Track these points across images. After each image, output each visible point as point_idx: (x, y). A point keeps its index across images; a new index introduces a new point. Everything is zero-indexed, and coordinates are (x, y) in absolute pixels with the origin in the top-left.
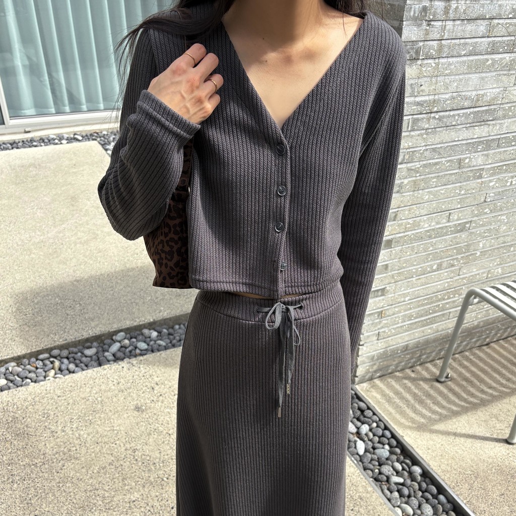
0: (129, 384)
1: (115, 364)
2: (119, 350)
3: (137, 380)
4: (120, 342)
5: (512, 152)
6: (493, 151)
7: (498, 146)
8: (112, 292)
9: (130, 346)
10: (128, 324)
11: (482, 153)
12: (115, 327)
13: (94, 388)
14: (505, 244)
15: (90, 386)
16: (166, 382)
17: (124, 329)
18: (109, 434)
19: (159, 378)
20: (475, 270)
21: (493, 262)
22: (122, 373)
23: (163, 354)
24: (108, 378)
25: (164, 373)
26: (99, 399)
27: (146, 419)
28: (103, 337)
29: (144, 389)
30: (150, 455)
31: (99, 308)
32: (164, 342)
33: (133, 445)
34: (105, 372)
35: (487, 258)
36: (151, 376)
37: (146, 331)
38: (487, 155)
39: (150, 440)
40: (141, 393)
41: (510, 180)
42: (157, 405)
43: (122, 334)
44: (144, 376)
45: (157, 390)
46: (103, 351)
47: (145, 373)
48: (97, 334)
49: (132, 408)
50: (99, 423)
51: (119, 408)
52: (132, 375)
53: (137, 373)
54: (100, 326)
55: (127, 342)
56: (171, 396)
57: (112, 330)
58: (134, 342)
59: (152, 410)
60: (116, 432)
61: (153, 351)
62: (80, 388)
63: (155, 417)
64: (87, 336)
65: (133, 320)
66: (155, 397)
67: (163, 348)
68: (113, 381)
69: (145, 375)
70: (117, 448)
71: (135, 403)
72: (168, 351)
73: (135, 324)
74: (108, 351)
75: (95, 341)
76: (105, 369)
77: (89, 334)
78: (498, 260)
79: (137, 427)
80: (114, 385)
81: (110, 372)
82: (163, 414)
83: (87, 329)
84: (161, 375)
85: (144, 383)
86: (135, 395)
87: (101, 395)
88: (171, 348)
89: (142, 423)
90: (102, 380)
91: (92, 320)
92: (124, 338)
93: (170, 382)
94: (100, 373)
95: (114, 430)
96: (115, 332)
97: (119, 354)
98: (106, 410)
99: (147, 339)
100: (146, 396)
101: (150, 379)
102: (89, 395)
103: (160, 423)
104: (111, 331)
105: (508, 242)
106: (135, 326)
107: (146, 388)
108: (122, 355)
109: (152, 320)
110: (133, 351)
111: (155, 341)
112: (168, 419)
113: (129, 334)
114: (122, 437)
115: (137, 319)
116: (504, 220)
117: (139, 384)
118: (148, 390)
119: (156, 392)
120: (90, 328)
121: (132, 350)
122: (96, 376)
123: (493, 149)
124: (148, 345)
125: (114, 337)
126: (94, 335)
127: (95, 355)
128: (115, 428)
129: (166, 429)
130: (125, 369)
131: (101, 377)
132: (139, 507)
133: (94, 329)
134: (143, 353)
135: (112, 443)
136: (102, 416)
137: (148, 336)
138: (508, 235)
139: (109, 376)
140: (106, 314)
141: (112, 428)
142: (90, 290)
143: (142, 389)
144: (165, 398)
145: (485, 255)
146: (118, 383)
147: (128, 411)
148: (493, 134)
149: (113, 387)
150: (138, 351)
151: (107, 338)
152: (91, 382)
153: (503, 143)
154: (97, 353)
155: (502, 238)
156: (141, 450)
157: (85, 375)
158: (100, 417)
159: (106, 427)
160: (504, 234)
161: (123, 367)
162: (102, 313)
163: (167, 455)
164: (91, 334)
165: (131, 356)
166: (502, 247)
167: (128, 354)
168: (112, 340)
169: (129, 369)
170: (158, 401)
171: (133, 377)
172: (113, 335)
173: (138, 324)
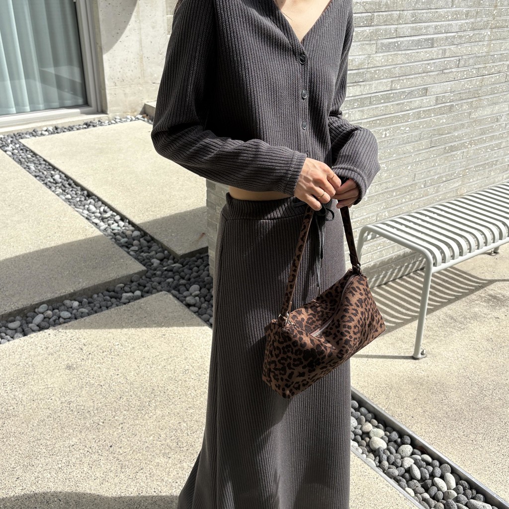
0: (58, 348)
1: (41, 332)
2: (43, 321)
3: (65, 344)
4: (43, 313)
5: (382, 108)
6: (367, 108)
7: (371, 103)
8: (29, 271)
9: (53, 316)
10: (49, 296)
11: (358, 109)
12: (37, 300)
13: (24, 355)
14: (388, 190)
15: (19, 353)
16: (93, 342)
17: (46, 301)
18: (44, 391)
19: (86, 340)
20: (365, 214)
21: (380, 206)
22: (49, 339)
23: (87, 319)
24: (36, 345)
25: (91, 335)
26: (30, 363)
27: (78, 376)
28: (26, 311)
29: (73, 350)
30: (84, 405)
31: (19, 286)
32: (87, 309)
33: (67, 398)
34: (32, 340)
35: (375, 202)
36: (78, 339)
37: (67, 302)
38: (362, 111)
39: (83, 392)
40: (70, 354)
41: (384, 133)
42: (87, 362)
43: (45, 305)
44: (71, 340)
45: (85, 350)
46: (27, 323)
47: (72, 337)
48: (19, 308)
49: (63, 367)
50: (33, 383)
51: (50, 369)
52: (59, 340)
53: (63, 338)
54: (22, 300)
55: (50, 312)
56: (100, 354)
57: (35, 303)
58: (56, 313)
59: (83, 367)
60: (50, 389)
61: (76, 319)
62: (9, 356)
63: (86, 372)
64: (10, 311)
65: (53, 292)
66: (85, 356)
67: (86, 314)
68: (42, 347)
69: (72, 338)
70: (53, 403)
71: (66, 363)
72: (92, 317)
73: (56, 296)
74: (32, 323)
75: (18, 315)
76: (32, 338)
77: (12, 308)
78: (384, 204)
79: (70, 383)
80: (43, 350)
81: (37, 339)
82: (94, 369)
83: (9, 304)
84: (87, 337)
85: (72, 345)
86: (64, 357)
87: (31, 360)
88: (94, 314)
89: (73, 379)
90: (30, 347)
91: (13, 296)
92: (46, 309)
93: (97, 342)
94: (28, 341)
95: (48, 388)
96: (37, 304)
97: (44, 324)
98: (37, 372)
99: (70, 309)
100: (76, 356)
101: (78, 342)
102: (19, 361)
103: (92, 377)
104: (33, 304)
105: (390, 188)
106: (56, 298)
107: (75, 349)
108: (47, 325)
109: (72, 291)
110: (57, 321)
111: (77, 310)
112: (99, 373)
113: (51, 306)
114: (57, 393)
115: (57, 292)
116: (384, 167)
117: (68, 347)
118: (77, 351)
119: (84, 351)
120: (12, 303)
121: (56, 319)
122: (24, 344)
123: (366, 106)
124: (71, 314)
125: (36, 310)
126: (17, 309)
127: (20, 327)
128: (49, 386)
129: (98, 381)
130: (52, 335)
131: (29, 344)
132: (78, 449)
133: (16, 304)
134: (67, 320)
135: (48, 399)
136: (34, 377)
137: (70, 307)
138: (390, 182)
139: (36, 343)
140: (26, 290)
141: (46, 386)
142: (7, 271)
143: (71, 350)
144: (94, 355)
145: (372, 200)
146: (47, 348)
147: (59, 370)
148: (364, 93)
149: (42, 352)
150: (61, 320)
151: (29, 311)
152: (20, 350)
153: (374, 101)
154: (21, 326)
155: (384, 184)
156: (75, 401)
157: (13, 344)
158: (33, 378)
159: (40, 386)
160: (386, 181)
161: (49, 334)
162: (22, 289)
163: (101, 403)
164: (13, 308)
165: (55, 324)
166: (385, 192)
167: (53, 323)
168: (35, 312)
169: (55, 335)
170: (88, 359)
171: (61, 341)
172: (35, 308)
173: (59, 295)
